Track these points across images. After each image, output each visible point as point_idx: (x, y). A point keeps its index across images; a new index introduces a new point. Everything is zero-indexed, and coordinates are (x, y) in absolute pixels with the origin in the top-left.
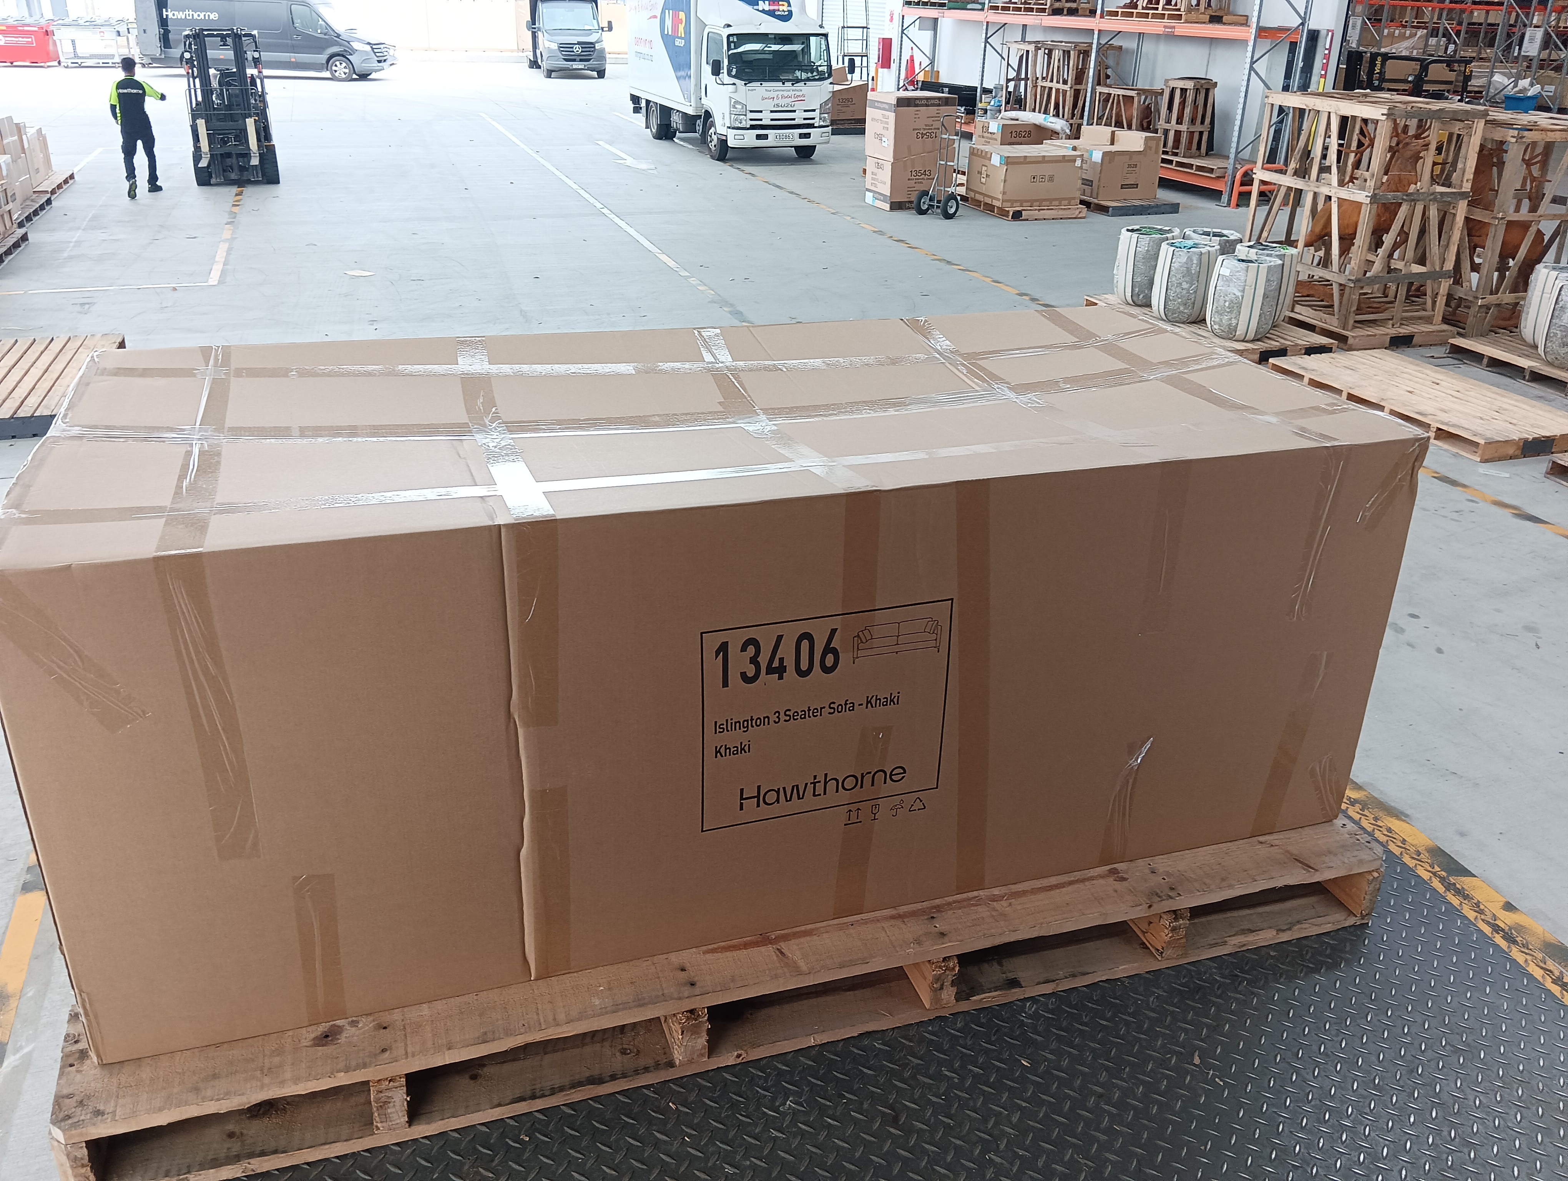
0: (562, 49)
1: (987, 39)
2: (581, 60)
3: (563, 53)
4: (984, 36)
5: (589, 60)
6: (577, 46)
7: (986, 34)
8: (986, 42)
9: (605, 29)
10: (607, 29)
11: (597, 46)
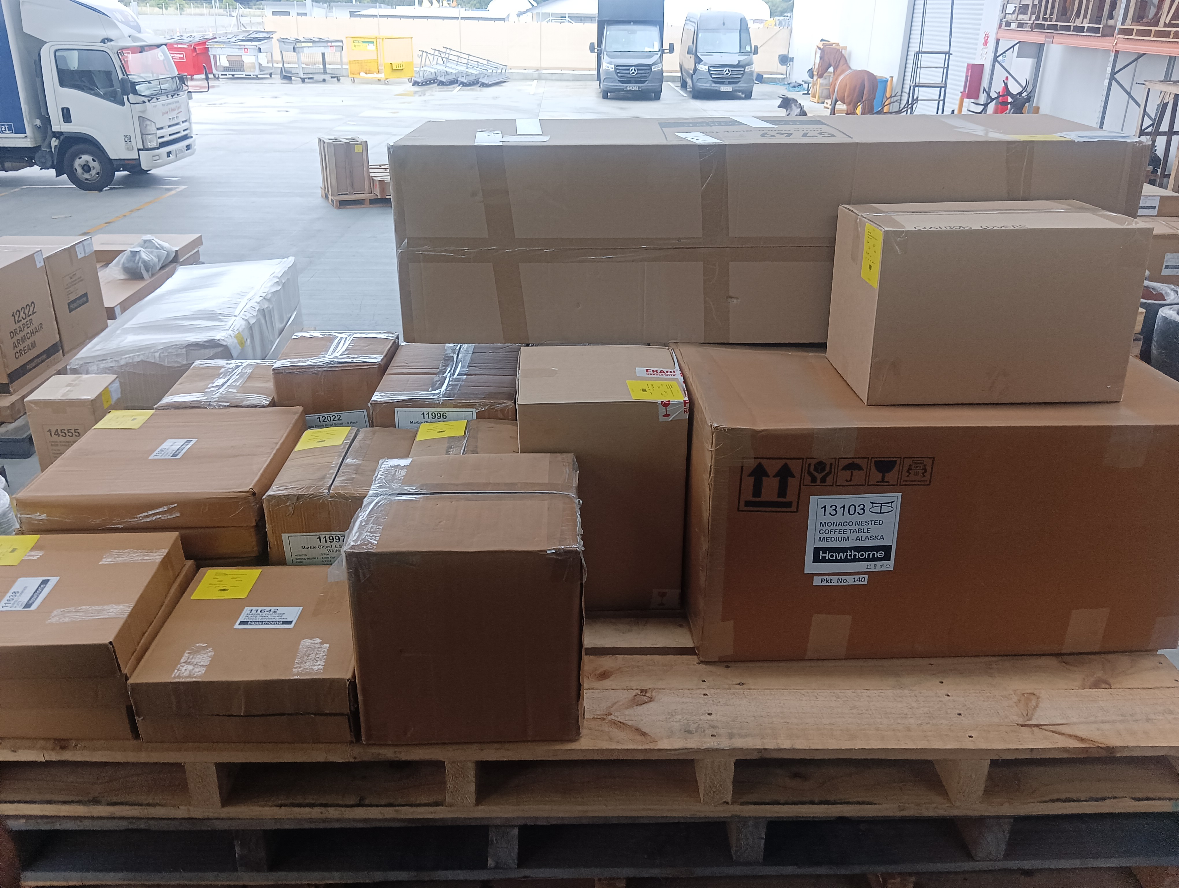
0: (618, 71)
1: (1113, 73)
2: (636, 82)
3: (619, 75)
4: (1109, 70)
5: (644, 82)
6: (633, 68)
7: (1114, 67)
8: (1112, 77)
9: (666, 51)
10: (668, 51)
11: (654, 69)
